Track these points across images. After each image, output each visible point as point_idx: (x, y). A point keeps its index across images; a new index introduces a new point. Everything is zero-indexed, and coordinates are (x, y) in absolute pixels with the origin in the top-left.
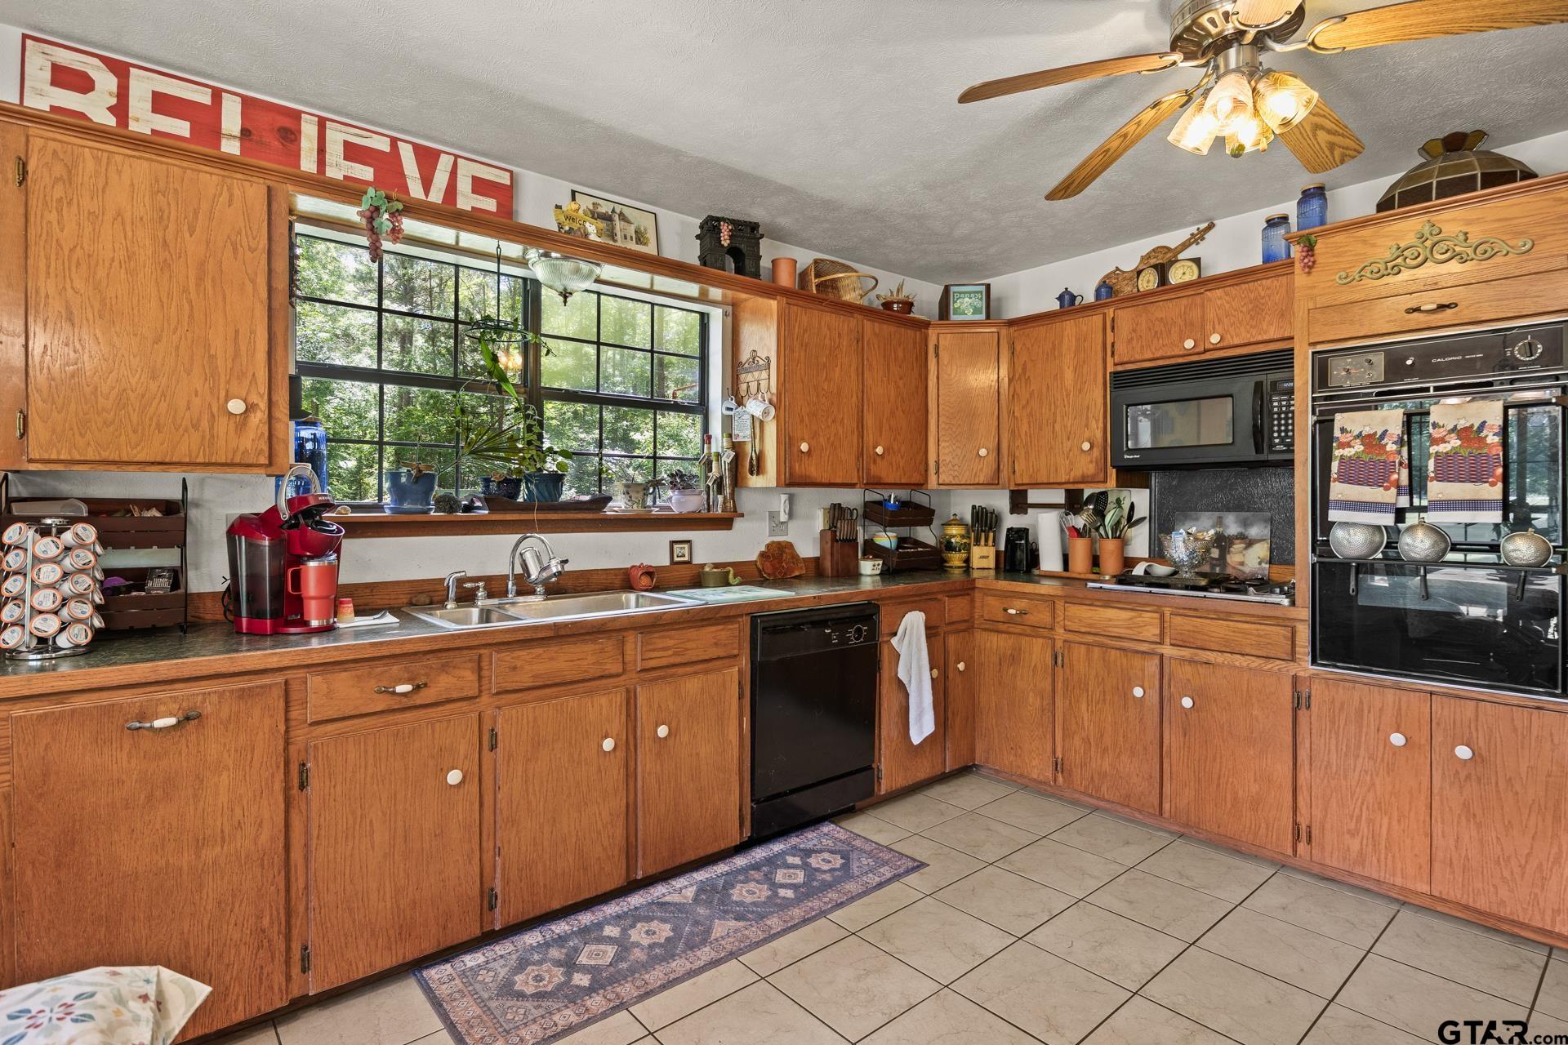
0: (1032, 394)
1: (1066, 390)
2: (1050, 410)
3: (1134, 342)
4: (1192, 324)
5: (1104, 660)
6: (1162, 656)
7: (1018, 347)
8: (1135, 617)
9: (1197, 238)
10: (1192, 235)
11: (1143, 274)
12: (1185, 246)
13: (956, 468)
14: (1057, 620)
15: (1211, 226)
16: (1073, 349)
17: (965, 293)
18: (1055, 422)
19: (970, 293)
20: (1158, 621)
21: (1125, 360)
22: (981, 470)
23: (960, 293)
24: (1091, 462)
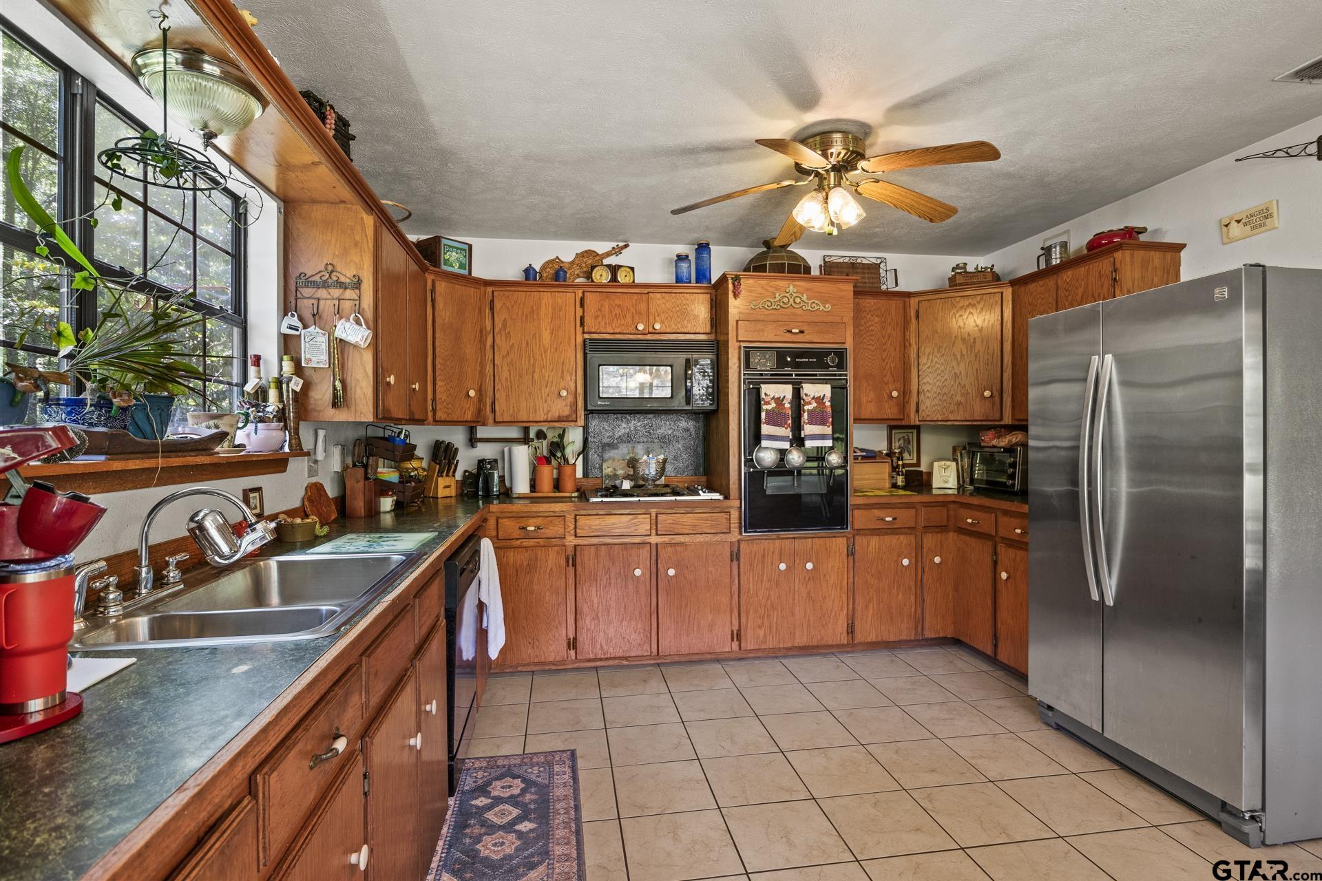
0: (512, 347)
1: (544, 347)
2: (529, 361)
3: (600, 319)
4: (640, 314)
5: (609, 555)
6: (650, 543)
7: (498, 305)
8: (633, 519)
9: (617, 251)
10: (613, 248)
11: (596, 269)
12: (608, 254)
13: (450, 406)
14: (567, 530)
15: (626, 246)
16: (550, 316)
17: (453, 247)
18: (534, 372)
19: (457, 248)
20: (649, 520)
21: (593, 330)
22: (469, 408)
23: (450, 246)
24: (567, 406)
